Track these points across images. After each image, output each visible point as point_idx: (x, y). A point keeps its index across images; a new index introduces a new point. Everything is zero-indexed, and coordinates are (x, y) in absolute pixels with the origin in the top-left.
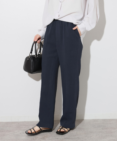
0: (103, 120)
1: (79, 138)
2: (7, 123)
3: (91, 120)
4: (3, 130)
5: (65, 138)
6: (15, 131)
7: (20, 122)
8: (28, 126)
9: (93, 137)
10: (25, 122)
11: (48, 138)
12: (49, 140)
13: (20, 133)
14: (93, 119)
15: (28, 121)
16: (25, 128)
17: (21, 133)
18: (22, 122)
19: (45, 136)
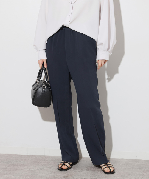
2: (22, 156)
4: (16, 164)
6: (31, 166)
7: (38, 156)
8: (48, 161)
10: (44, 156)
11: (73, 177)
13: (38, 169)
15: (48, 155)
16: (44, 164)
18: (41, 156)
19: (69, 174)
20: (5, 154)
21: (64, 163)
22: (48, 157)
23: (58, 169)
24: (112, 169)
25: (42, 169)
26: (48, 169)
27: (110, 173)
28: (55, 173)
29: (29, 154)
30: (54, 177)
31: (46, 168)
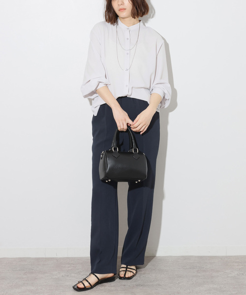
0: (199, 257)
1: (159, 285)
2: (38, 260)
4: (33, 271)
5: (137, 285)
7: (60, 258)
8: (73, 264)
9: (182, 284)
10: (68, 258)
12: (112, 286)
13: (63, 277)
18: (64, 259)
22: (73, 259)
25: (68, 276)
26: (76, 275)
29: (48, 256)
31: (73, 275)
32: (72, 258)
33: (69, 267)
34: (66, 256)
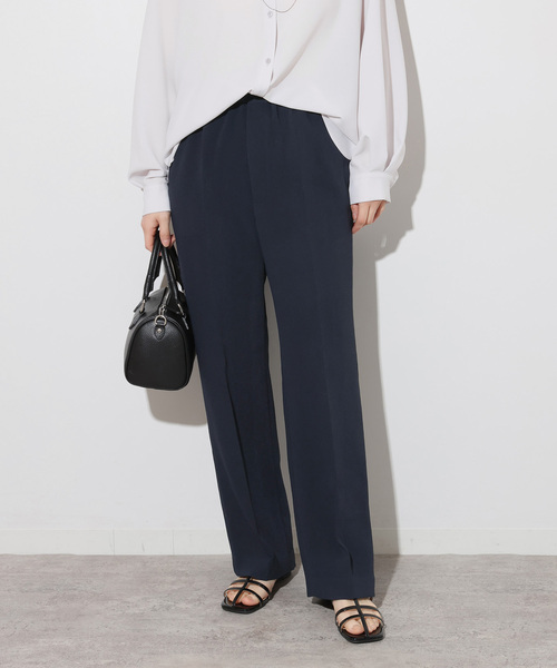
0: (528, 558)
1: (419, 638)
2: (92, 560)
3: (475, 556)
4: (76, 592)
6: (129, 600)
7: (151, 557)
8: (187, 575)
9: (483, 637)
10: (173, 557)
11: (281, 633)
12: (286, 641)
13: (154, 609)
14: (482, 555)
15: (188, 554)
16: (175, 587)
17: (157, 608)
18: (161, 558)
19: (267, 622)
20: (36, 556)
21: (245, 585)
22: (187, 560)
23: (225, 608)
24: (372, 625)
25: (168, 608)
26: (190, 606)
27: (366, 637)
28: (215, 621)
29: (120, 551)
30: (215, 638)
31: (183, 605)
32: (185, 557)
33: (173, 583)
34: (167, 551)
